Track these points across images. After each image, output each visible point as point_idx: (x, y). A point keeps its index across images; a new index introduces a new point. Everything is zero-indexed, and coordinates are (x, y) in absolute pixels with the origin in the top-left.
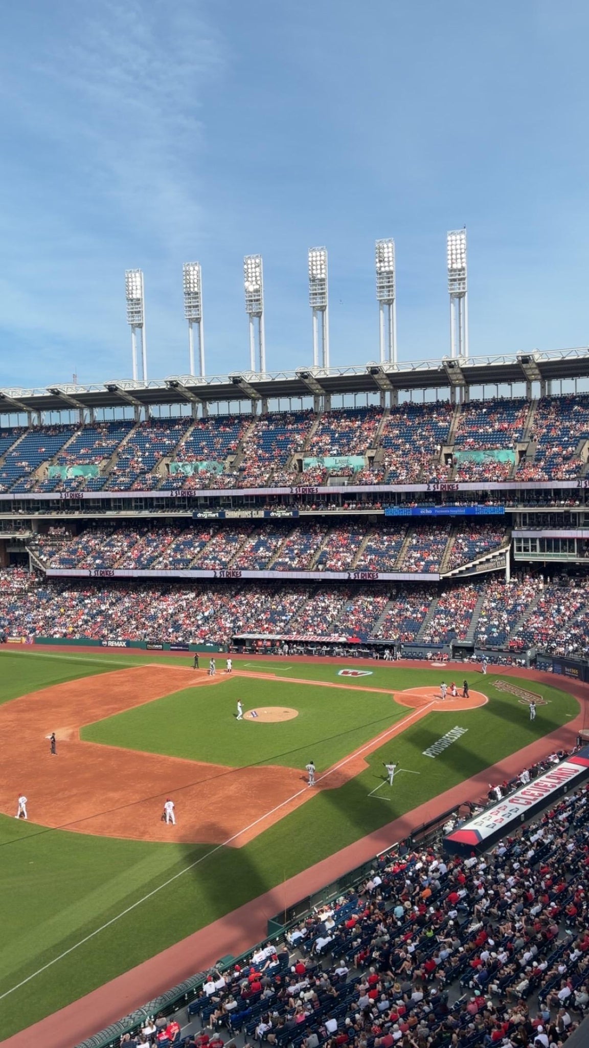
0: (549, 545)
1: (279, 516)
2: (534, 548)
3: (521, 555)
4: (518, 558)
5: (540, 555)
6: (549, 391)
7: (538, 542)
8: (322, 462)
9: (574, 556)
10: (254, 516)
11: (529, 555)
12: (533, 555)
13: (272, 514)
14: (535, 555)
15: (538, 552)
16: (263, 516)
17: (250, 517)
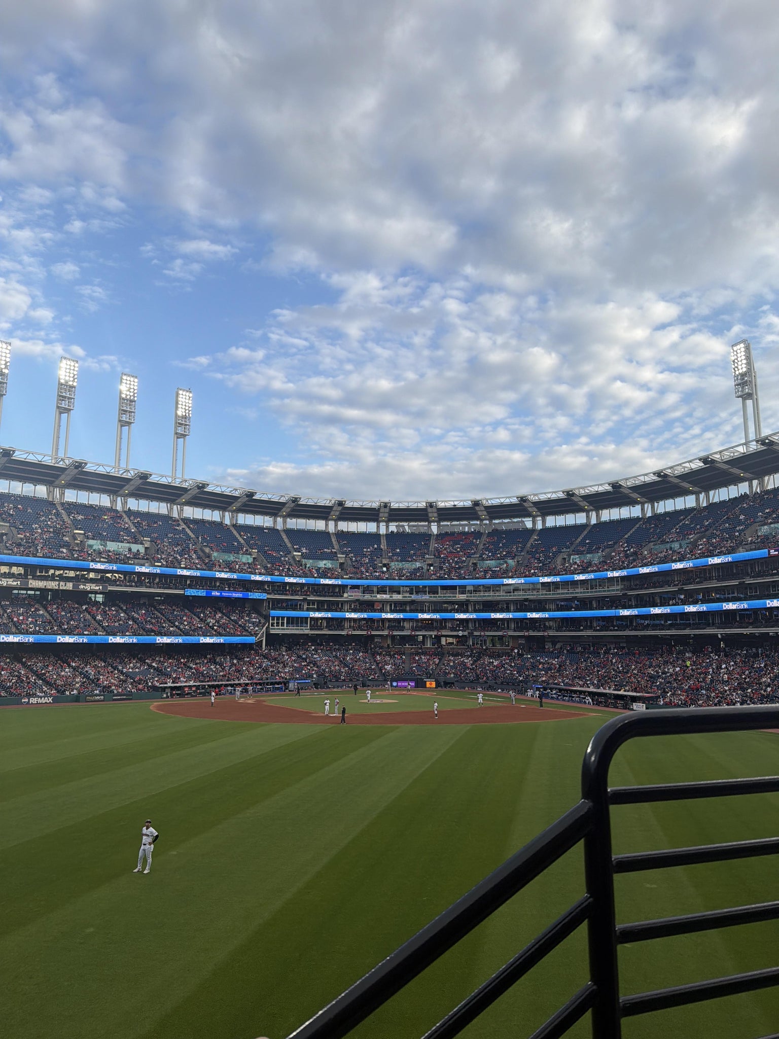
0: (292, 621)
1: (89, 589)
2: (283, 624)
3: (275, 629)
4: (272, 632)
5: (287, 629)
6: (237, 520)
7: (286, 619)
8: (105, 546)
9: (308, 629)
10: (61, 588)
11: (279, 629)
12: (282, 629)
13: (82, 587)
14: (284, 629)
15: (285, 627)
16: (71, 589)
17: (57, 588)
